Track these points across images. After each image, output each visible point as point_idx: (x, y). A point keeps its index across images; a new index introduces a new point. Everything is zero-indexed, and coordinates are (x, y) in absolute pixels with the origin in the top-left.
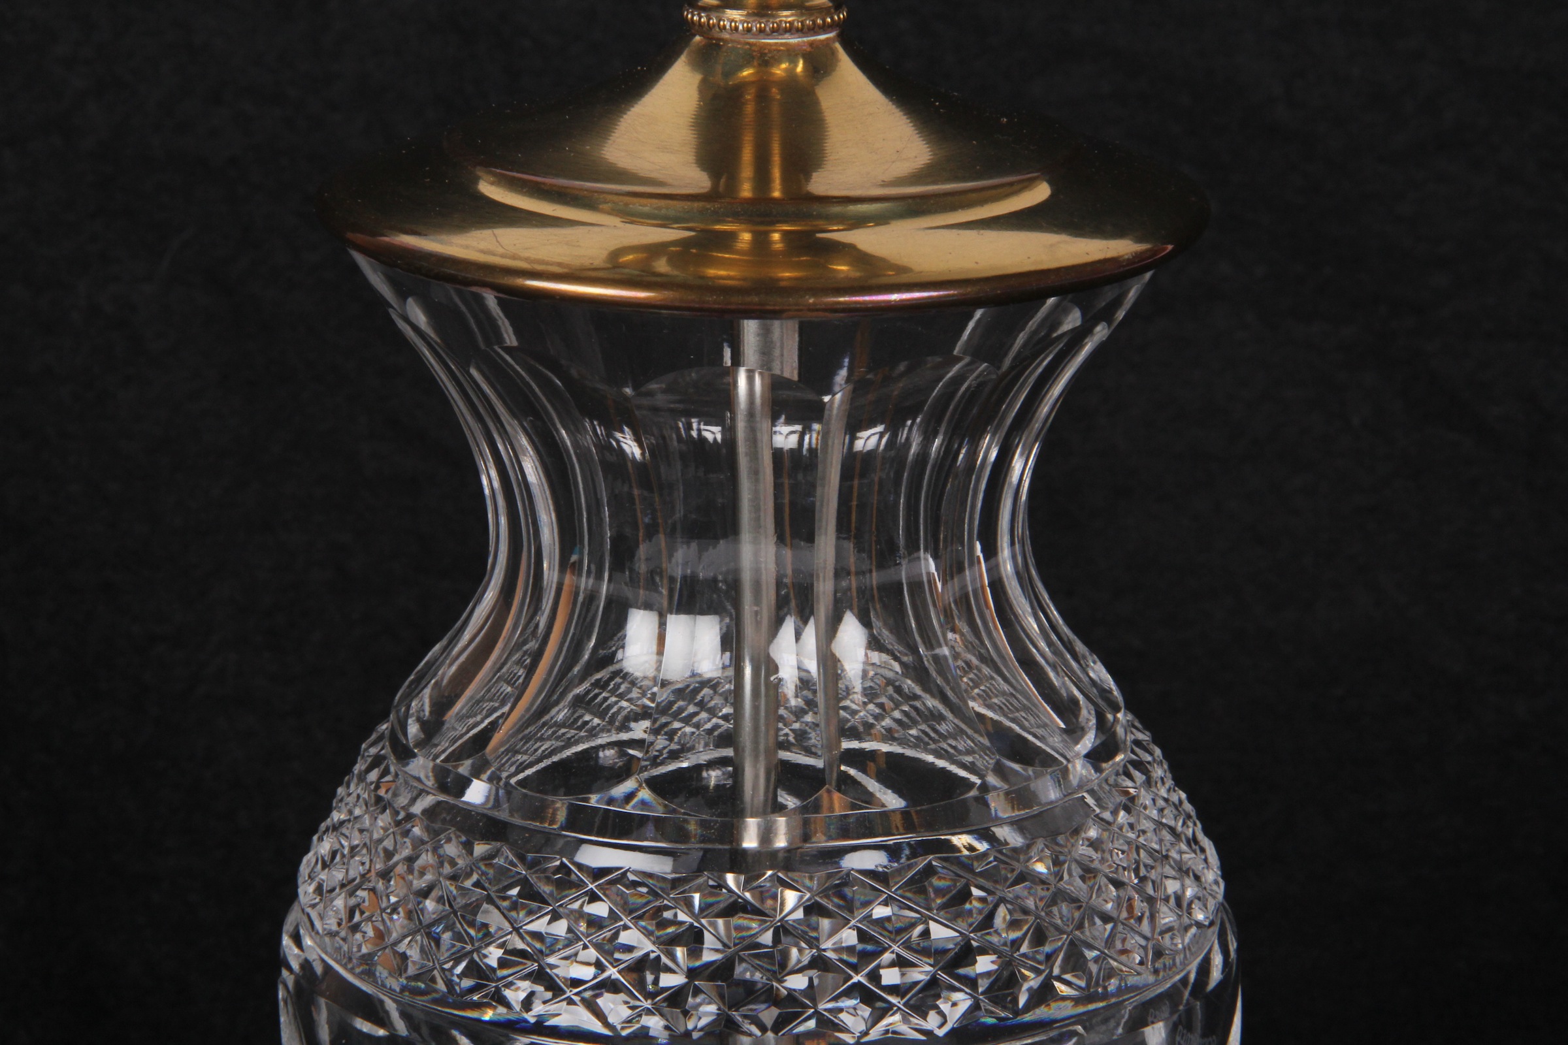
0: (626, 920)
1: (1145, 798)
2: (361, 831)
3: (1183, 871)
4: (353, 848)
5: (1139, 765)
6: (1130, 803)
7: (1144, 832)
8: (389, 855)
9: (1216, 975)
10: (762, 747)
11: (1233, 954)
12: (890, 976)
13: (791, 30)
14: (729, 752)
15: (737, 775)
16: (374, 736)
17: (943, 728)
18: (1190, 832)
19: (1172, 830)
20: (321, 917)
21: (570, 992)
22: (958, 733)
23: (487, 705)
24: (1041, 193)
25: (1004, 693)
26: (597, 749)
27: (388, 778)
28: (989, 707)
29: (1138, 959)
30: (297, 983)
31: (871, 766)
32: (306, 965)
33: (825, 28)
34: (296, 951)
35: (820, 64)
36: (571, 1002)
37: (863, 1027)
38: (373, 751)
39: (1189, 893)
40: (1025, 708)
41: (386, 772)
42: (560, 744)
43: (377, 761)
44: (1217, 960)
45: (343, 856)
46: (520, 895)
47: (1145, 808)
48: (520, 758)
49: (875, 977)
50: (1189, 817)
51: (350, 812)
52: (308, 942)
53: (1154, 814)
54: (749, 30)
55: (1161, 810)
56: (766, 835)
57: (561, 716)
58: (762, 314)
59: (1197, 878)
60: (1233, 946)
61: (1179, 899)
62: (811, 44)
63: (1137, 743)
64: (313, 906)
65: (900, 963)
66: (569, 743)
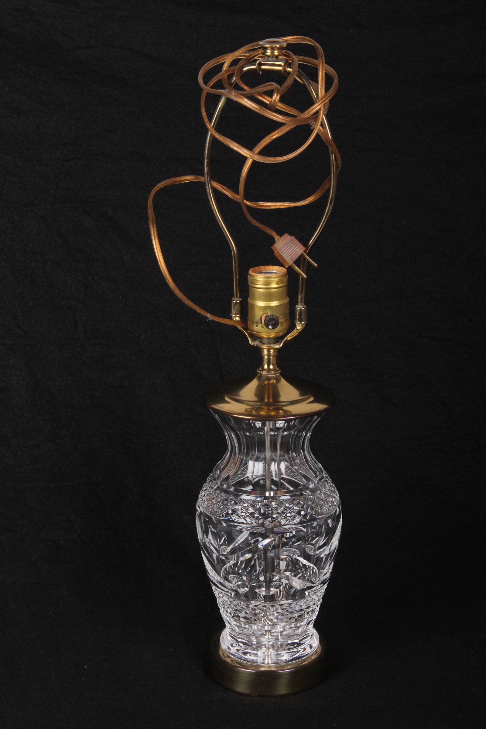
0: (249, 507)
1: (327, 486)
2: (209, 491)
3: (332, 497)
4: (208, 494)
5: (326, 481)
6: (325, 487)
7: (327, 491)
8: (213, 496)
9: (338, 513)
10: (269, 476)
11: (340, 509)
12: (288, 515)
13: (273, 374)
14: (264, 477)
15: (265, 482)
16: (210, 476)
17: (296, 474)
18: (334, 490)
19: (331, 490)
20: (203, 504)
21: (242, 517)
22: (298, 475)
23: (228, 472)
24: (312, 399)
25: (305, 469)
26: (244, 479)
27: (213, 484)
28: (303, 472)
29: (325, 511)
30: (199, 513)
31: (286, 481)
32: (201, 511)
33: (278, 373)
34: (199, 509)
35: (278, 381)
36: (242, 519)
37: (284, 522)
38: (210, 479)
39: (334, 500)
40: (308, 472)
41: (212, 483)
42: (238, 478)
43: (211, 481)
44: (338, 509)
45: (206, 495)
46: (234, 503)
47: (327, 487)
48: (233, 480)
49: (286, 515)
50: (334, 487)
51: (207, 488)
52: (201, 508)
53: (328, 488)
54: (267, 374)
55: (329, 488)
56: (270, 494)
57: (239, 473)
58: (269, 421)
59: (335, 498)
60: (341, 507)
61: (332, 501)
62: (276, 376)
63: (326, 477)
64: (202, 503)
65: (290, 513)
66: (240, 478)
